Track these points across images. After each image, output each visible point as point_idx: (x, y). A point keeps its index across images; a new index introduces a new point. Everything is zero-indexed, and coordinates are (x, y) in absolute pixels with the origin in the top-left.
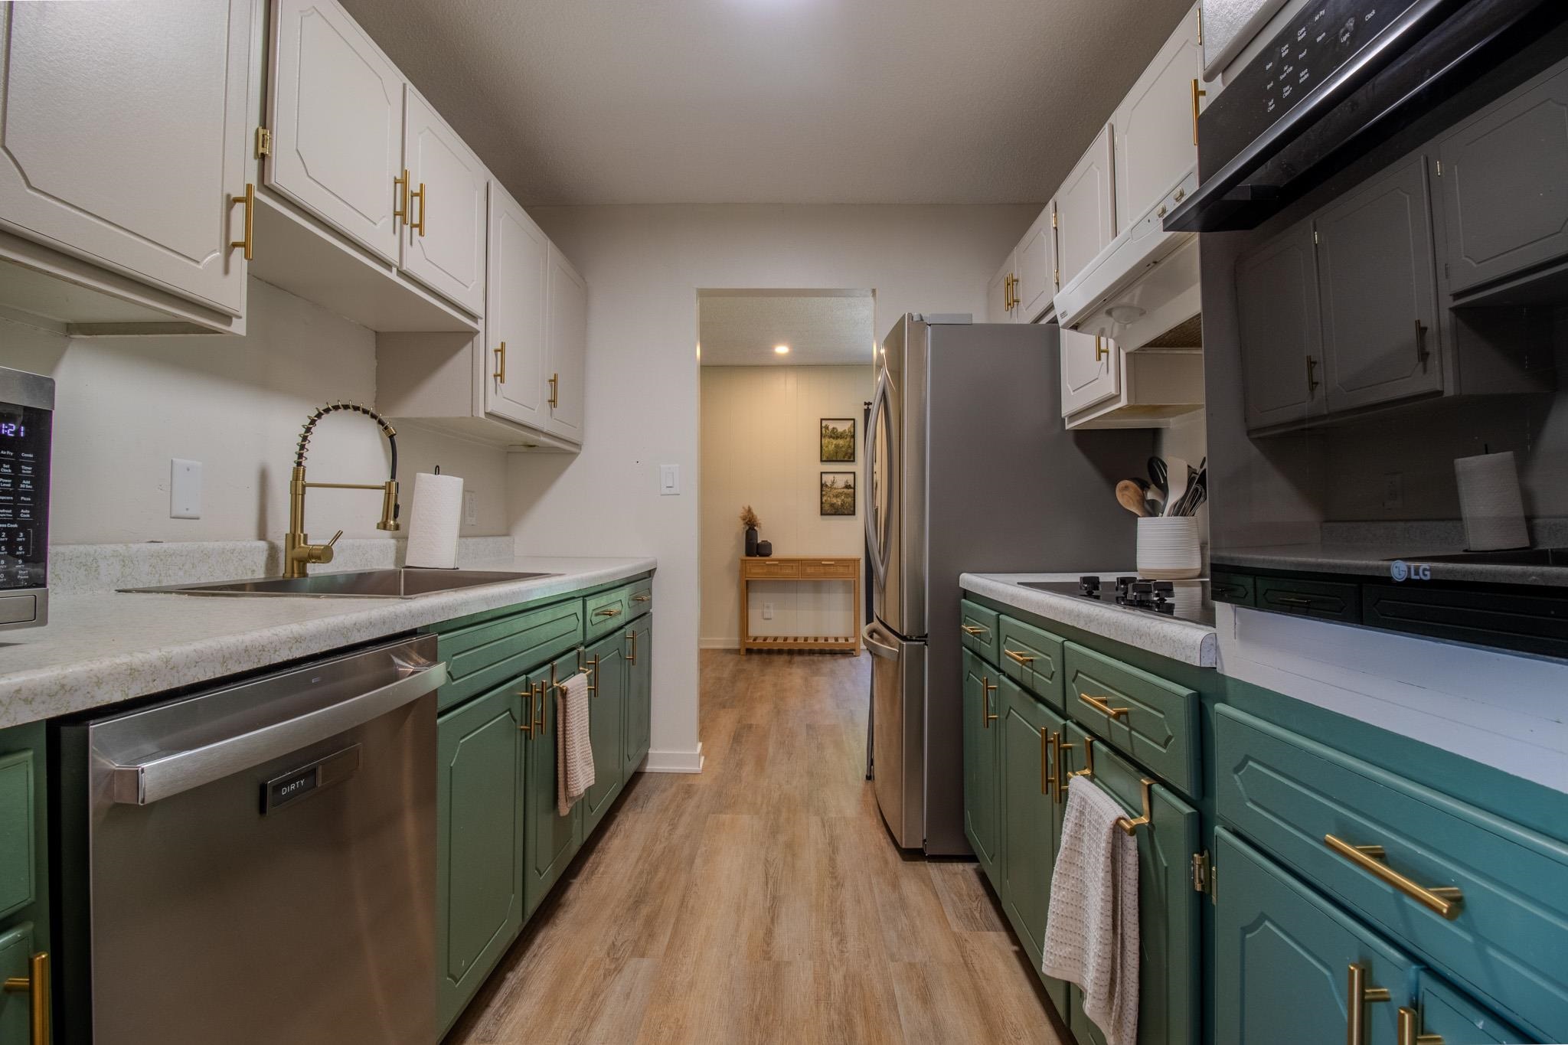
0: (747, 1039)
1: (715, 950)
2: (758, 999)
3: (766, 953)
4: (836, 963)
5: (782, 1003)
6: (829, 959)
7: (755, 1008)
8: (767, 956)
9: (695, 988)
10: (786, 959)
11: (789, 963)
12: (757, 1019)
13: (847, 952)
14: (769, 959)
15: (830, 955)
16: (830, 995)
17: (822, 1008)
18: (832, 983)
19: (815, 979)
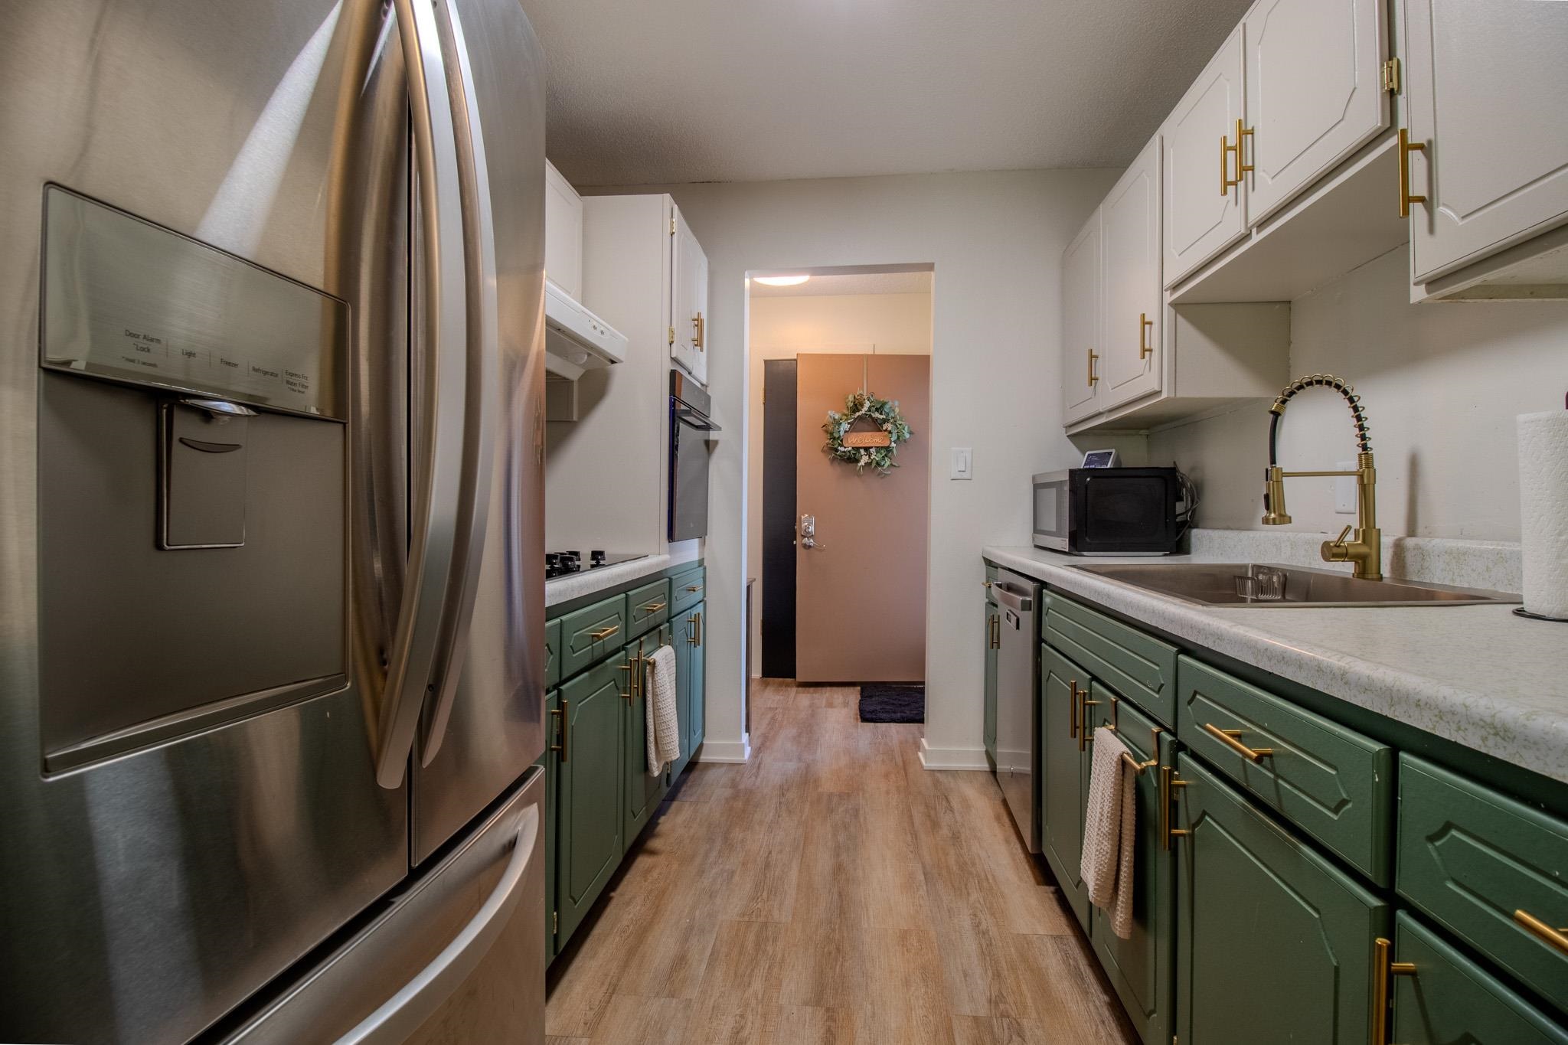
0: (845, 935)
1: (893, 1025)
2: (838, 967)
3: (831, 1019)
4: (753, 1002)
5: (815, 962)
6: (760, 1006)
7: (841, 959)
8: (831, 1014)
9: (901, 980)
10: (809, 1009)
11: (806, 1004)
12: (838, 949)
13: (736, 1015)
14: (828, 1010)
15: (757, 1012)
16: (769, 967)
17: (779, 956)
18: (764, 979)
19: (781, 985)
